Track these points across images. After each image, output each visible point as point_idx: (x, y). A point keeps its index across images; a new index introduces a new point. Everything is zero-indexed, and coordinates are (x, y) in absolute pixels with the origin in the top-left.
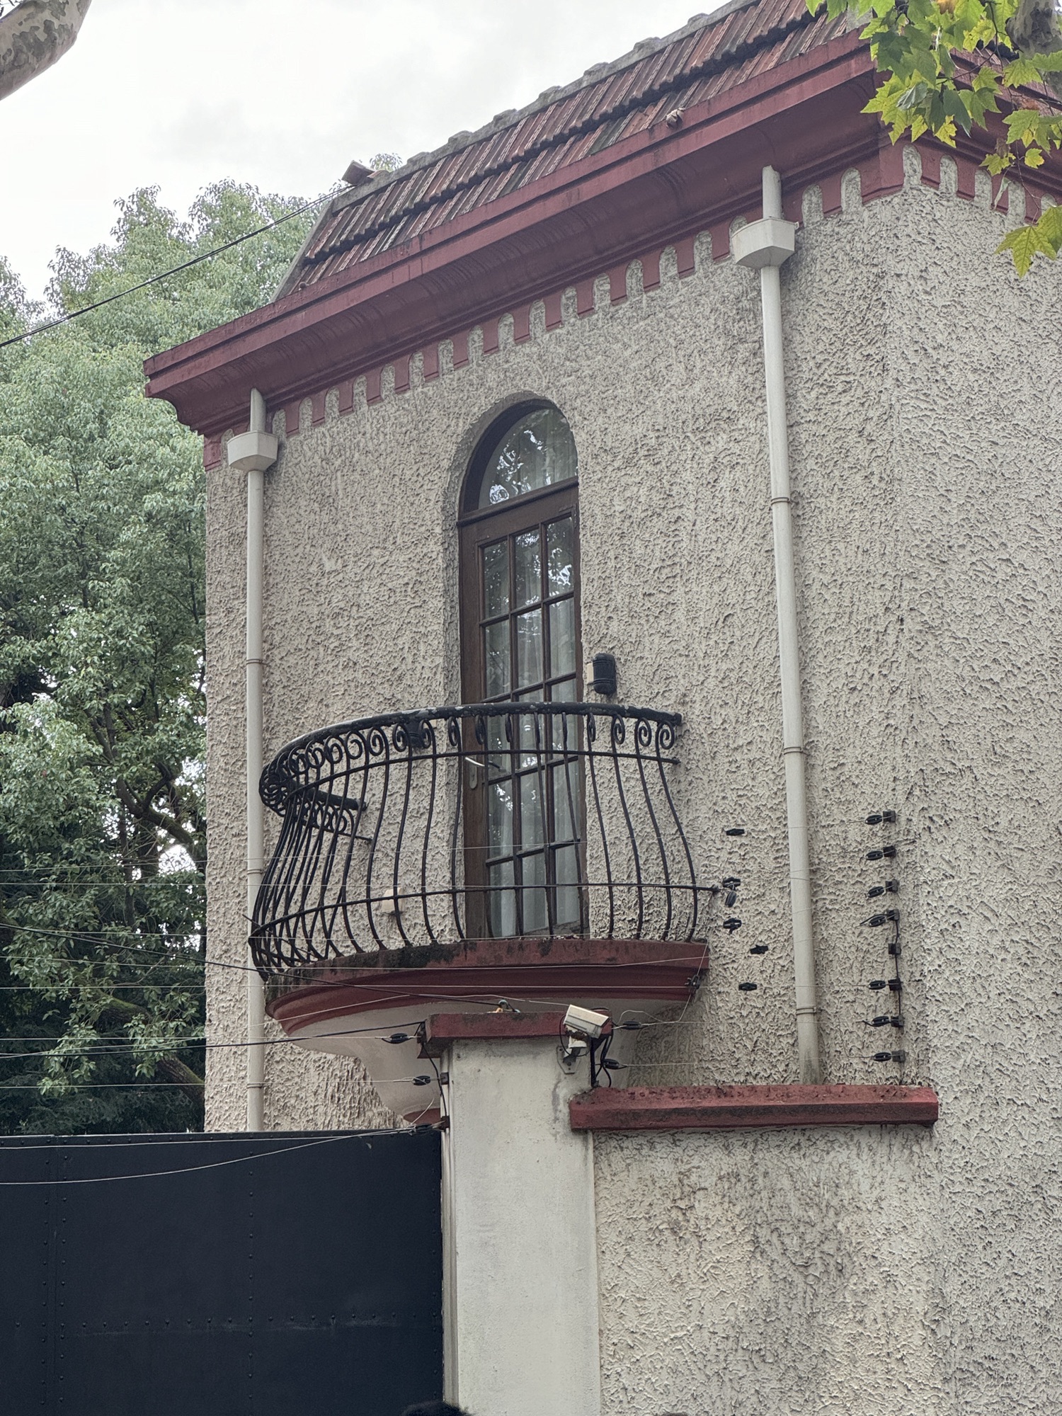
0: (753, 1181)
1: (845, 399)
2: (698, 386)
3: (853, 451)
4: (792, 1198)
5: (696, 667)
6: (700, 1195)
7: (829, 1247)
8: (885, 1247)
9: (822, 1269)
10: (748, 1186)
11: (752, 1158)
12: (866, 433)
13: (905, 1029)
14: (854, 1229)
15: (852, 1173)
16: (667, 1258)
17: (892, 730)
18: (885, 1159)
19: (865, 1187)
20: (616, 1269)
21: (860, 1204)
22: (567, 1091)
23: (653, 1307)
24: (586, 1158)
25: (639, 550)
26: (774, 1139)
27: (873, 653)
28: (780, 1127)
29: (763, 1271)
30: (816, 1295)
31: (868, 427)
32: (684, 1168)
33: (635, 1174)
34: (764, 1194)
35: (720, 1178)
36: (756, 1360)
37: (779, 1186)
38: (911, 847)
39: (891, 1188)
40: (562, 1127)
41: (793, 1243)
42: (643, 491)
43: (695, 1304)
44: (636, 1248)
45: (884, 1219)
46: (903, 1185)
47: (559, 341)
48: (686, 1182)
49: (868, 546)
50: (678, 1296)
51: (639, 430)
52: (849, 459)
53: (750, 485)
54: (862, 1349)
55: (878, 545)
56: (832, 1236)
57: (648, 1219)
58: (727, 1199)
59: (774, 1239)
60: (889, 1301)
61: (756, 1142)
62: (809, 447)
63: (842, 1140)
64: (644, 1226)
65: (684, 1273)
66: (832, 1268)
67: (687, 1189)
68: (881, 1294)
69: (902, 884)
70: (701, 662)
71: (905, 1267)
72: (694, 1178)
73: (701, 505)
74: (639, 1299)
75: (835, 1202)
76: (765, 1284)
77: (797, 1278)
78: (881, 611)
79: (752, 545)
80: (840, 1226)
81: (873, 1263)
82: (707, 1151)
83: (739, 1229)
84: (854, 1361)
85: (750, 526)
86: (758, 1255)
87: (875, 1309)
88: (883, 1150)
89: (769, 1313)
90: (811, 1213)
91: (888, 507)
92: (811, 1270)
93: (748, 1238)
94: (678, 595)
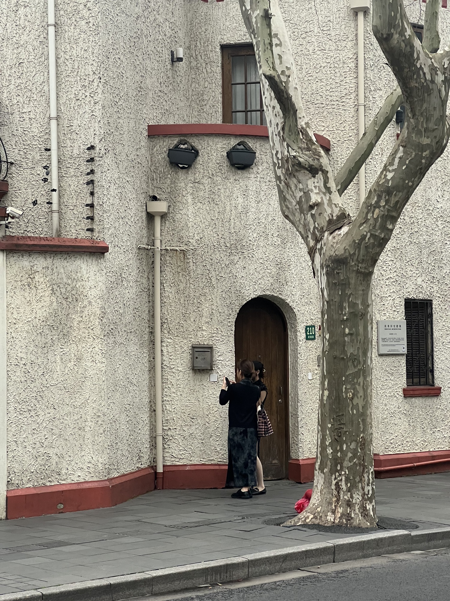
3: (81, 12)
4: (64, 276)
6: (37, 274)
7: (73, 292)
8: (90, 293)
9: (71, 299)
10: (51, 271)
11: (52, 262)
12: (87, 6)
13: (95, 221)
14: (81, 286)
15: (81, 268)
16: (26, 294)
17: (94, 117)
18: (91, 264)
19: (85, 273)
20: (11, 297)
21: (83, 279)
23: (22, 310)
24: (3, 259)
26: (59, 256)
27: (87, 88)
28: (61, 252)
29: (55, 300)
30: (69, 308)
31: (88, 4)
32: (32, 264)
33: (17, 266)
34: (56, 274)
35: (43, 268)
36: (52, 329)
37: (60, 272)
38: (100, 159)
39: (92, 273)
41: (63, 291)
43: (34, 310)
44: (17, 291)
45: (89, 284)
46: (95, 273)
48: (32, 269)
49: (87, 48)
50: (29, 307)
54: (82, 325)
56: (75, 289)
57: (21, 281)
58: (45, 275)
59: (58, 289)
60: (90, 310)
61: (54, 256)
63: (79, 257)
64: (19, 283)
65: (31, 300)
66: (74, 299)
67: (33, 272)
68: (88, 308)
69: (96, 171)
71: (95, 299)
72: (35, 268)
74: (18, 308)
75: (76, 278)
76: (55, 304)
77: (64, 302)
78: (91, 73)
80: (77, 286)
81: (86, 298)
82: (39, 259)
83: (48, 286)
84: (79, 330)
86: (53, 294)
87: (86, 313)
88: (90, 261)
89: (56, 314)
90: (69, 281)
91: (96, 36)
92: (68, 300)
93: (50, 289)
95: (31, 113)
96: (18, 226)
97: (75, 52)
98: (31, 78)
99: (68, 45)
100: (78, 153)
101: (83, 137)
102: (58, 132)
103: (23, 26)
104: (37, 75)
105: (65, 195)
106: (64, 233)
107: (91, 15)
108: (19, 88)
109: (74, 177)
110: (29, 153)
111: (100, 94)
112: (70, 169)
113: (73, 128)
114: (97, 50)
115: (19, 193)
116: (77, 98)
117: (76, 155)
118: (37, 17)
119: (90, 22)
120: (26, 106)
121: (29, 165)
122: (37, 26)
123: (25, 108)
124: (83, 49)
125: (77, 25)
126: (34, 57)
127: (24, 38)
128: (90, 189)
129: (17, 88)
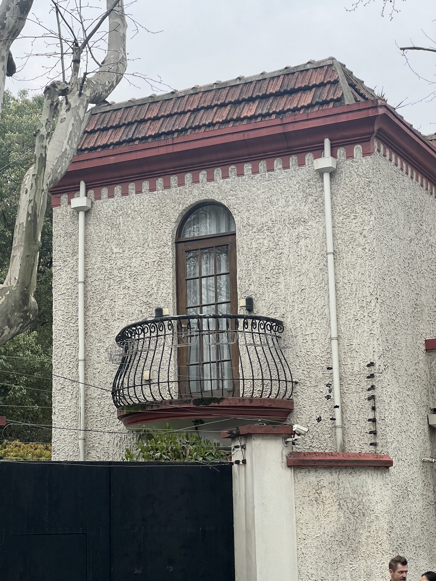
0: (338, 484)
1: (354, 221)
2: (290, 208)
3: (358, 239)
4: (350, 490)
5: (289, 306)
6: (323, 489)
7: (360, 507)
8: (376, 508)
9: (358, 514)
10: (337, 486)
11: (338, 477)
12: (363, 234)
13: (377, 435)
14: (367, 501)
15: (367, 482)
16: (314, 510)
17: (373, 335)
18: (376, 479)
19: (370, 487)
20: (299, 513)
21: (369, 493)
22: (286, 452)
23: (311, 526)
24: (291, 475)
25: (263, 261)
26: (344, 471)
27: (365, 308)
28: (346, 467)
29: (342, 515)
30: (357, 523)
31: (364, 232)
32: (318, 479)
33: (305, 481)
34: (342, 489)
35: (329, 483)
36: (341, 544)
37: (346, 486)
38: (380, 375)
39: (378, 487)
40: (284, 465)
41: (350, 505)
42: (266, 242)
43: (322, 525)
44: (305, 506)
45: (375, 498)
46: (381, 487)
47: (227, 183)
48: (319, 484)
49: (364, 272)
50: (317, 522)
51: (264, 220)
52: (356, 242)
53: (313, 245)
54: (370, 541)
55: (368, 272)
56: (361, 504)
57: (309, 497)
58: (331, 490)
59: (345, 504)
60: (377, 525)
61: (339, 471)
62: (339, 236)
63: (364, 471)
64: (307, 499)
65: (319, 515)
66: (361, 514)
67: (320, 487)
68: (375, 523)
69: (376, 386)
70: (291, 304)
71: (382, 514)
72: (322, 483)
73: (291, 249)
74: (307, 523)
75: (362, 492)
76: (342, 519)
77: (351, 517)
78: (369, 294)
79: (314, 266)
80: (363, 500)
81: (373, 512)
82: (325, 474)
83: (335, 501)
84: (367, 545)
85: (313, 259)
86: (340, 509)
87: (374, 528)
88: (375, 475)
89: (343, 529)
90: (355, 496)
91: (372, 260)
92: (355, 515)
93: (337, 504)
94: (281, 279)
95: (314, 335)
96: (304, 442)
97: (352, 276)
98: (313, 303)
99: (346, 270)
100: (359, 370)
101: (362, 354)
102: (339, 351)
103: (304, 256)
104: (318, 299)
105: (348, 411)
106: (348, 448)
107: (366, 242)
108: (302, 313)
109: (355, 393)
110: (312, 372)
111: (378, 313)
112: (351, 385)
113: (353, 346)
114: (374, 273)
115: (304, 411)
116: (356, 319)
117: (357, 372)
118: (317, 247)
119: (366, 248)
120: (308, 328)
121: (313, 383)
122: (317, 255)
123: (308, 330)
124: (360, 274)
125: (354, 251)
126: (315, 284)
127: (306, 266)
128: (371, 404)
129: (300, 313)
